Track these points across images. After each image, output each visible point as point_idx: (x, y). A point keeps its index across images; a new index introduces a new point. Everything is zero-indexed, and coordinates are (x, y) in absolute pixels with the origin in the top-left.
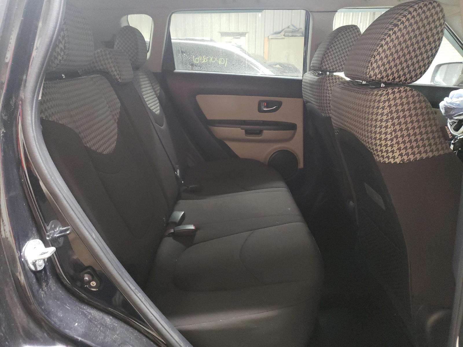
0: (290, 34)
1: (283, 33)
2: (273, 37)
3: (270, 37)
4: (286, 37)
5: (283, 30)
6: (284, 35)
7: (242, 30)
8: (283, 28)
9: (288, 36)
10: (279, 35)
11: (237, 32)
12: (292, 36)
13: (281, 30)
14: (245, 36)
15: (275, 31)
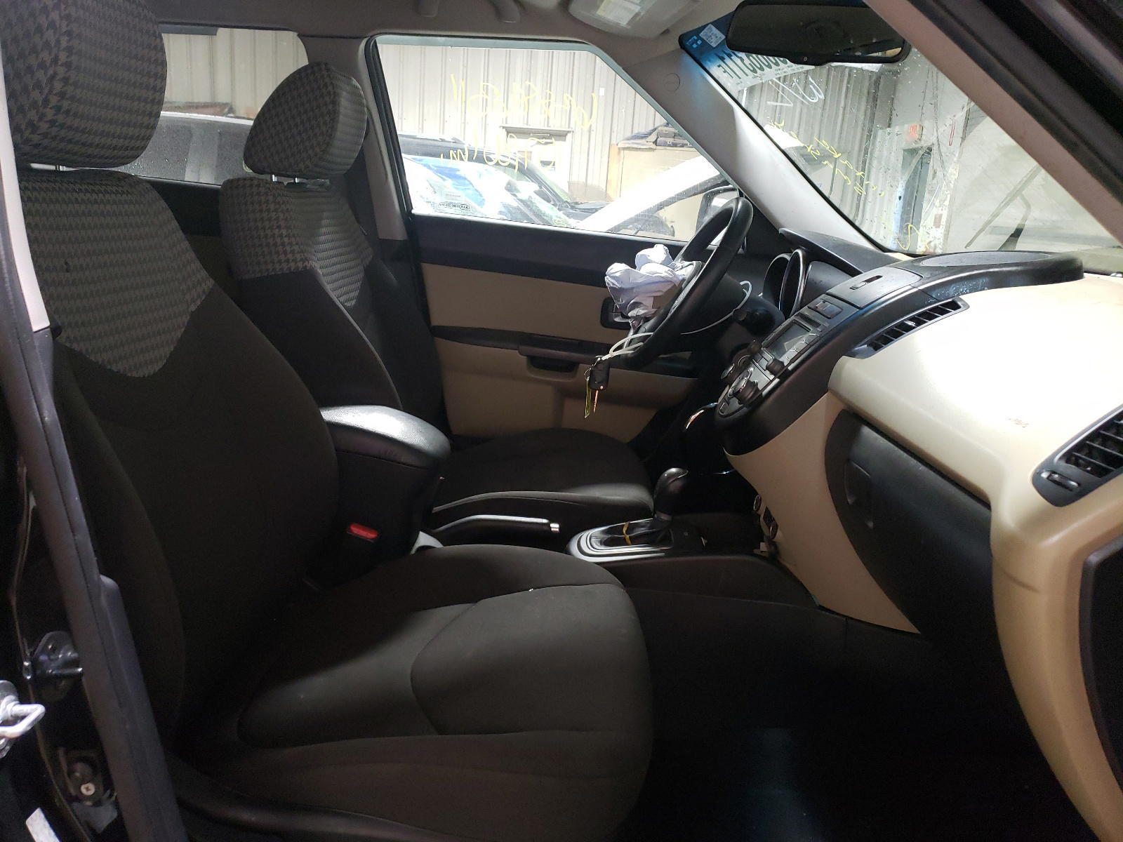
0: (670, 141)
1: (653, 137)
2: (627, 146)
3: (621, 145)
4: (658, 147)
5: (655, 130)
6: (655, 142)
7: (556, 125)
8: (656, 126)
9: (665, 145)
10: (643, 141)
11: (546, 128)
12: (675, 145)
13: (651, 128)
14: (565, 140)
15: (636, 131)
